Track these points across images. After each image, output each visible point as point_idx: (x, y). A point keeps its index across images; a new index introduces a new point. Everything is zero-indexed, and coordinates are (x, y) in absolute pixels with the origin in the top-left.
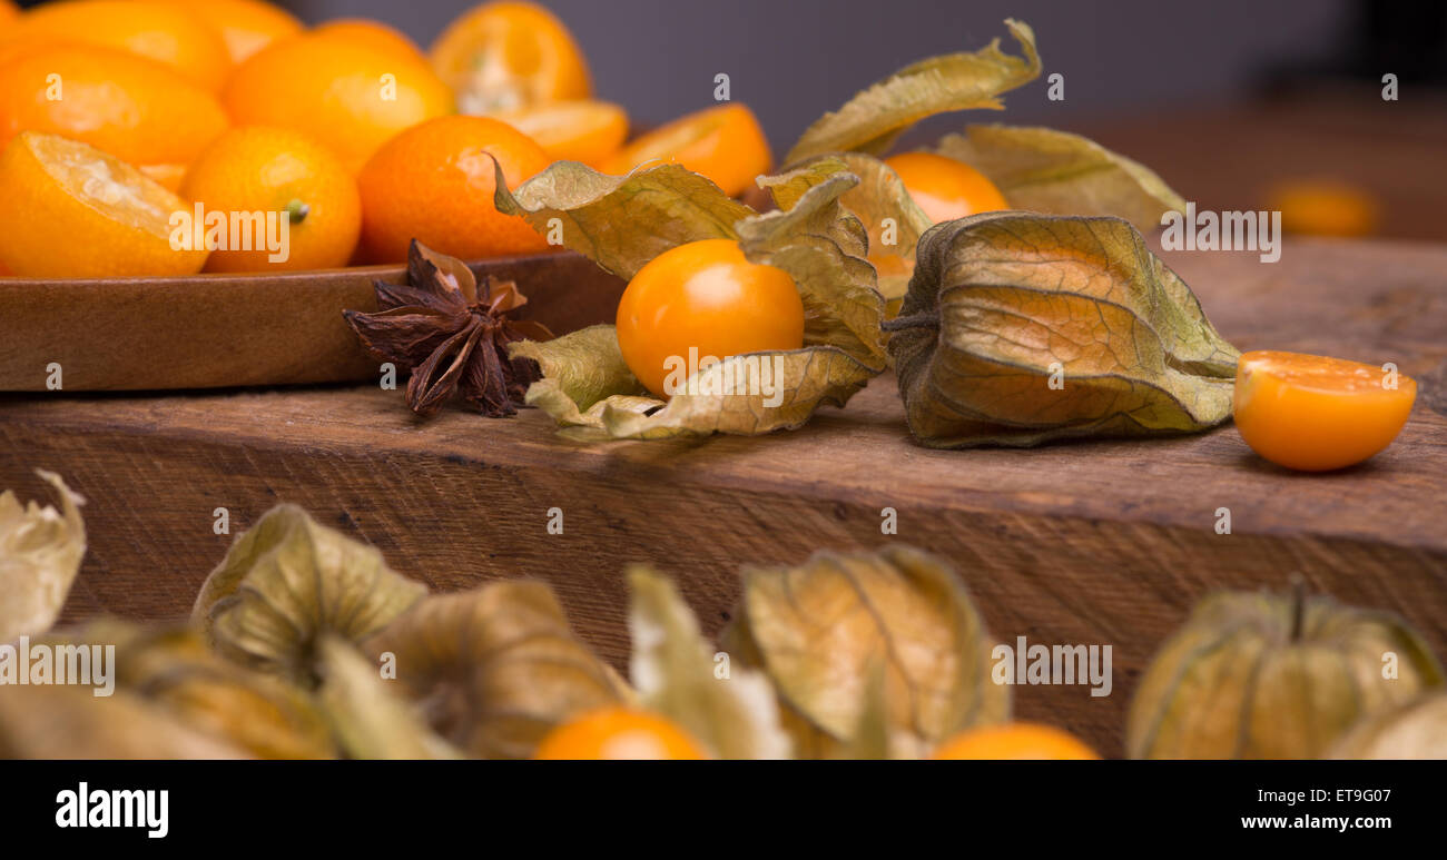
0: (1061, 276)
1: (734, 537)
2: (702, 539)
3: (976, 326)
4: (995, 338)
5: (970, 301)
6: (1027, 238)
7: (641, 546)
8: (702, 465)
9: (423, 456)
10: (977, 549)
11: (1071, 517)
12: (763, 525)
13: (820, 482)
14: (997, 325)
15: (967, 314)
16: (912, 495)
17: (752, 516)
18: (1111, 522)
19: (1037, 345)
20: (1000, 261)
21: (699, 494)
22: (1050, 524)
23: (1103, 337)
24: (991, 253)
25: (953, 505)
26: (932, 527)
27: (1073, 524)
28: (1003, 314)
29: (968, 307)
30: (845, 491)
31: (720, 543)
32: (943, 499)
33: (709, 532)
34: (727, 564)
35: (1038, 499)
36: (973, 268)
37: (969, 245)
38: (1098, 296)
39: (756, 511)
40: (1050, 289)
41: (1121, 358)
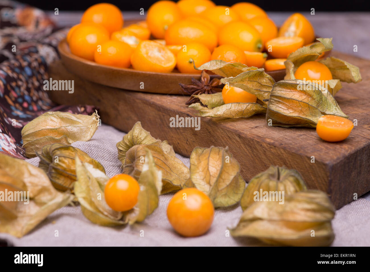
0: (293, 95)
1: (225, 138)
3: (273, 103)
4: (276, 106)
5: (273, 98)
6: (288, 87)
7: (212, 137)
8: (222, 123)
9: (184, 113)
10: (258, 148)
11: (272, 145)
12: (229, 137)
14: (277, 104)
15: (272, 101)
16: (250, 136)
17: (228, 135)
18: (277, 147)
19: (285, 108)
20: (281, 91)
21: (220, 129)
22: (269, 145)
23: (300, 108)
24: (280, 89)
25: (255, 139)
26: (252, 142)
27: (272, 146)
28: (279, 102)
30: (241, 133)
31: (223, 139)
32: (254, 138)
33: (222, 137)
35: (268, 140)
36: (275, 91)
37: (276, 87)
38: (300, 100)
39: (228, 134)
40: (289, 98)
41: (305, 113)
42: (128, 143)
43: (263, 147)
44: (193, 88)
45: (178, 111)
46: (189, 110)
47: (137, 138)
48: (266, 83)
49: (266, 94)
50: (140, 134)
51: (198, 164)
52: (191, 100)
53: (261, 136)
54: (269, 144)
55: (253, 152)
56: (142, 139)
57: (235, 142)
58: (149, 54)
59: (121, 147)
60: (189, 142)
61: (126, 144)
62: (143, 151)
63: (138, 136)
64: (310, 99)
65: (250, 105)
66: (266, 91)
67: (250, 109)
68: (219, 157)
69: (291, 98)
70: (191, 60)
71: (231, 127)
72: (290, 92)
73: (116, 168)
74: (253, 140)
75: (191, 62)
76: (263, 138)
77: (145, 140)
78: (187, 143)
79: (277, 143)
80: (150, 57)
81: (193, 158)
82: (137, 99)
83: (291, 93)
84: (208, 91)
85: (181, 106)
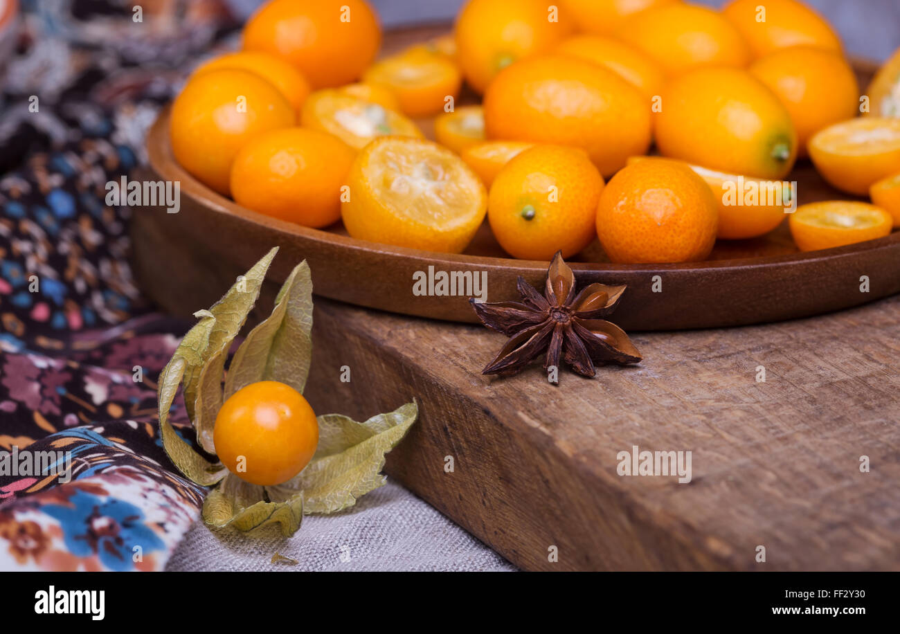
9: (476, 405)
44: (513, 318)
45: (460, 393)
46: (492, 395)
58: (394, 185)
60: (489, 501)
70: (530, 213)
75: (529, 218)
78: (484, 503)
80: (392, 197)
82: (350, 332)
84: (564, 330)
85: (473, 375)
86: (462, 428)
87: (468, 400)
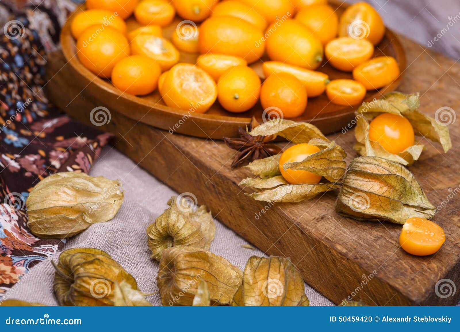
0: (371, 187)
1: (282, 226)
2: (276, 224)
3: (346, 195)
5: (346, 188)
6: (366, 175)
8: (280, 207)
9: (229, 179)
10: (325, 253)
11: (344, 256)
12: (287, 227)
13: (300, 223)
15: (344, 191)
16: (316, 235)
18: (351, 260)
20: (357, 180)
21: (277, 214)
22: (339, 255)
23: (379, 203)
24: (357, 178)
25: (322, 242)
26: (317, 244)
28: (353, 193)
29: (345, 190)
30: (303, 228)
32: (321, 239)
33: (278, 223)
34: (281, 232)
35: (339, 248)
36: (349, 181)
37: (351, 174)
38: (379, 194)
39: (287, 224)
40: (366, 191)
41: (385, 208)
42: (161, 231)
43: (332, 255)
44: (240, 145)
45: (221, 173)
46: (235, 176)
47: (173, 226)
48: (336, 157)
49: (335, 171)
50: (178, 221)
51: (253, 284)
52: (239, 161)
53: (330, 239)
54: (341, 253)
55: (318, 255)
56: (180, 228)
57: (296, 236)
58: (184, 85)
59: (153, 234)
60: (233, 214)
61: (159, 232)
62: (185, 262)
63: (174, 224)
64: (391, 190)
65: (316, 187)
66: (336, 167)
67: (316, 191)
68: (280, 276)
69: (369, 191)
70: (237, 97)
71: (291, 215)
72: (367, 182)
73: (144, 254)
74: (319, 242)
75: (236, 99)
76: (332, 242)
77: (183, 229)
78: (231, 215)
79: (350, 255)
80: (184, 91)
81: (247, 274)
83: (369, 183)
84: (260, 149)
85: (225, 166)
86: (222, 187)
87: (225, 177)
